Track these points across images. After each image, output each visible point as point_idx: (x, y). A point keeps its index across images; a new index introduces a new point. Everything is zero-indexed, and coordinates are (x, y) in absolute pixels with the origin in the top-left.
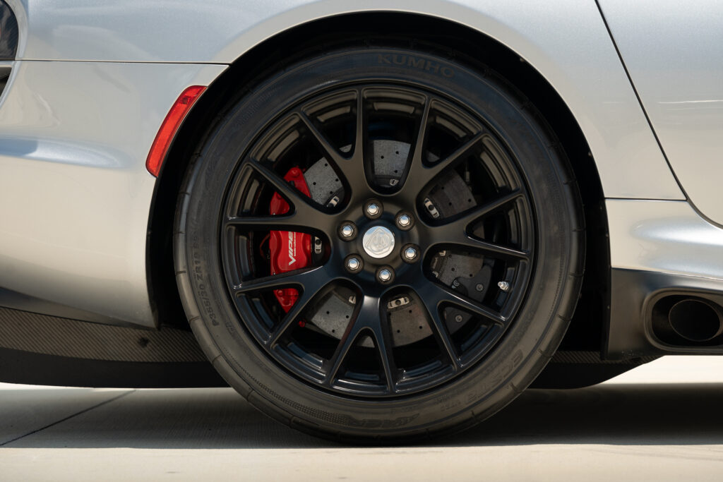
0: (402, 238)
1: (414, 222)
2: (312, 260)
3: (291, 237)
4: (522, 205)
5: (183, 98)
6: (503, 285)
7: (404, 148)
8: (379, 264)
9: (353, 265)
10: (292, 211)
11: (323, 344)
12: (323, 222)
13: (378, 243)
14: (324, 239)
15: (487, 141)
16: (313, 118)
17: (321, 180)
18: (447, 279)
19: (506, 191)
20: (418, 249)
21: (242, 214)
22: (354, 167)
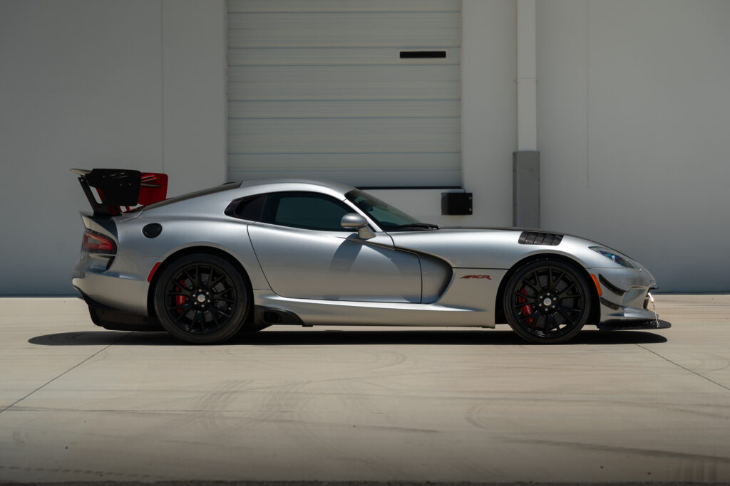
0: (207, 297)
1: (210, 294)
2: (185, 302)
3: (181, 297)
4: (234, 290)
5: (157, 265)
6: (230, 309)
7: (208, 275)
8: (202, 303)
9: (196, 303)
10: (181, 291)
11: (188, 321)
12: (188, 293)
13: (201, 299)
14: (188, 296)
15: (227, 276)
16: (186, 270)
17: (188, 283)
18: (218, 306)
19: (231, 287)
20: (210, 300)
21: (170, 292)
22: (196, 281)
